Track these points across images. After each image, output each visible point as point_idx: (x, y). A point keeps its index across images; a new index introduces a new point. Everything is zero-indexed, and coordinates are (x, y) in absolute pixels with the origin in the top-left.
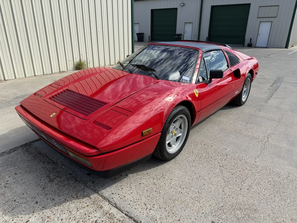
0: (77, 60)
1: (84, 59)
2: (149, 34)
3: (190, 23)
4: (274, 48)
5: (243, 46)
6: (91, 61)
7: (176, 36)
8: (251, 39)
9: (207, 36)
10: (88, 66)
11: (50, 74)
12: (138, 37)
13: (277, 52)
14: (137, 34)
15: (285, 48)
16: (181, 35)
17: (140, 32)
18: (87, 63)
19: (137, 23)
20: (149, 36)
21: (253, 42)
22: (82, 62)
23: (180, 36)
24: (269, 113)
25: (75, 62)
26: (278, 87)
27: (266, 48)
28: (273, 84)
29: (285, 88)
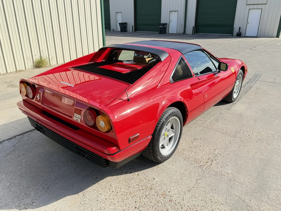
0: (37, 57)
1: (45, 56)
2: (133, 24)
3: (175, 11)
4: (265, 37)
5: (232, 36)
6: (53, 58)
7: (161, 26)
8: (240, 28)
9: (194, 26)
10: (50, 63)
11: (4, 74)
12: (121, 28)
13: (266, 42)
14: (119, 23)
15: (277, 37)
16: (166, 24)
17: (123, 22)
18: (49, 60)
19: (120, 12)
20: (133, 26)
21: (242, 31)
22: (43, 59)
23: (165, 26)
24: (227, 124)
25: (34, 60)
26: (251, 87)
27: (257, 37)
28: (246, 84)
29: (258, 89)
